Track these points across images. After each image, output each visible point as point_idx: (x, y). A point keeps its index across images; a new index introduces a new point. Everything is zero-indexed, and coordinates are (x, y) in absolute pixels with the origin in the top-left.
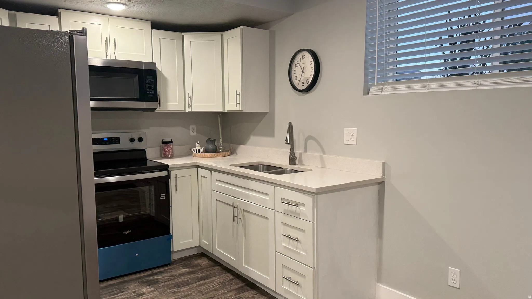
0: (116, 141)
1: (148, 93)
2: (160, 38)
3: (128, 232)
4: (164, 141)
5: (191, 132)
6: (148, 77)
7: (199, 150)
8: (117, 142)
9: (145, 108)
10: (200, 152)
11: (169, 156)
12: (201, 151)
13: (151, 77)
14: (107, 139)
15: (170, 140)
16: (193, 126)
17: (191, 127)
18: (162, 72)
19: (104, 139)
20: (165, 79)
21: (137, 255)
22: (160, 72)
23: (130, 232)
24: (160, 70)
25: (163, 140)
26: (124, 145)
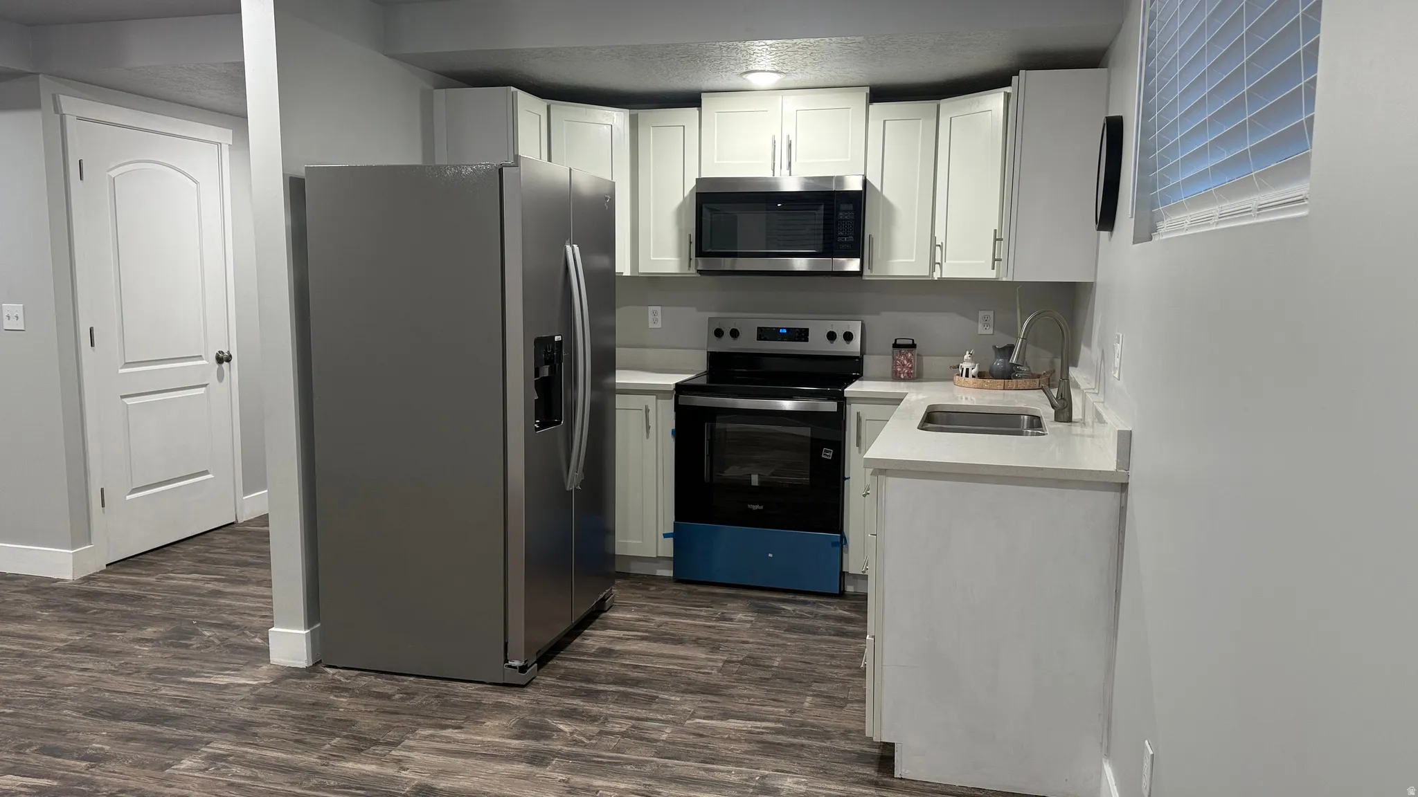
0: (802, 335)
1: (840, 239)
2: (885, 121)
3: (757, 507)
4: (898, 342)
5: (980, 326)
6: (843, 207)
7: (967, 370)
8: (803, 337)
9: (832, 272)
10: (970, 376)
11: (902, 376)
12: (972, 372)
13: (851, 207)
14: (785, 331)
15: (910, 342)
16: (987, 313)
17: (981, 314)
18: (885, 193)
19: (781, 331)
20: (889, 207)
21: (770, 555)
22: (879, 194)
23: (762, 507)
24: (879, 189)
25: (896, 340)
26: (817, 344)
